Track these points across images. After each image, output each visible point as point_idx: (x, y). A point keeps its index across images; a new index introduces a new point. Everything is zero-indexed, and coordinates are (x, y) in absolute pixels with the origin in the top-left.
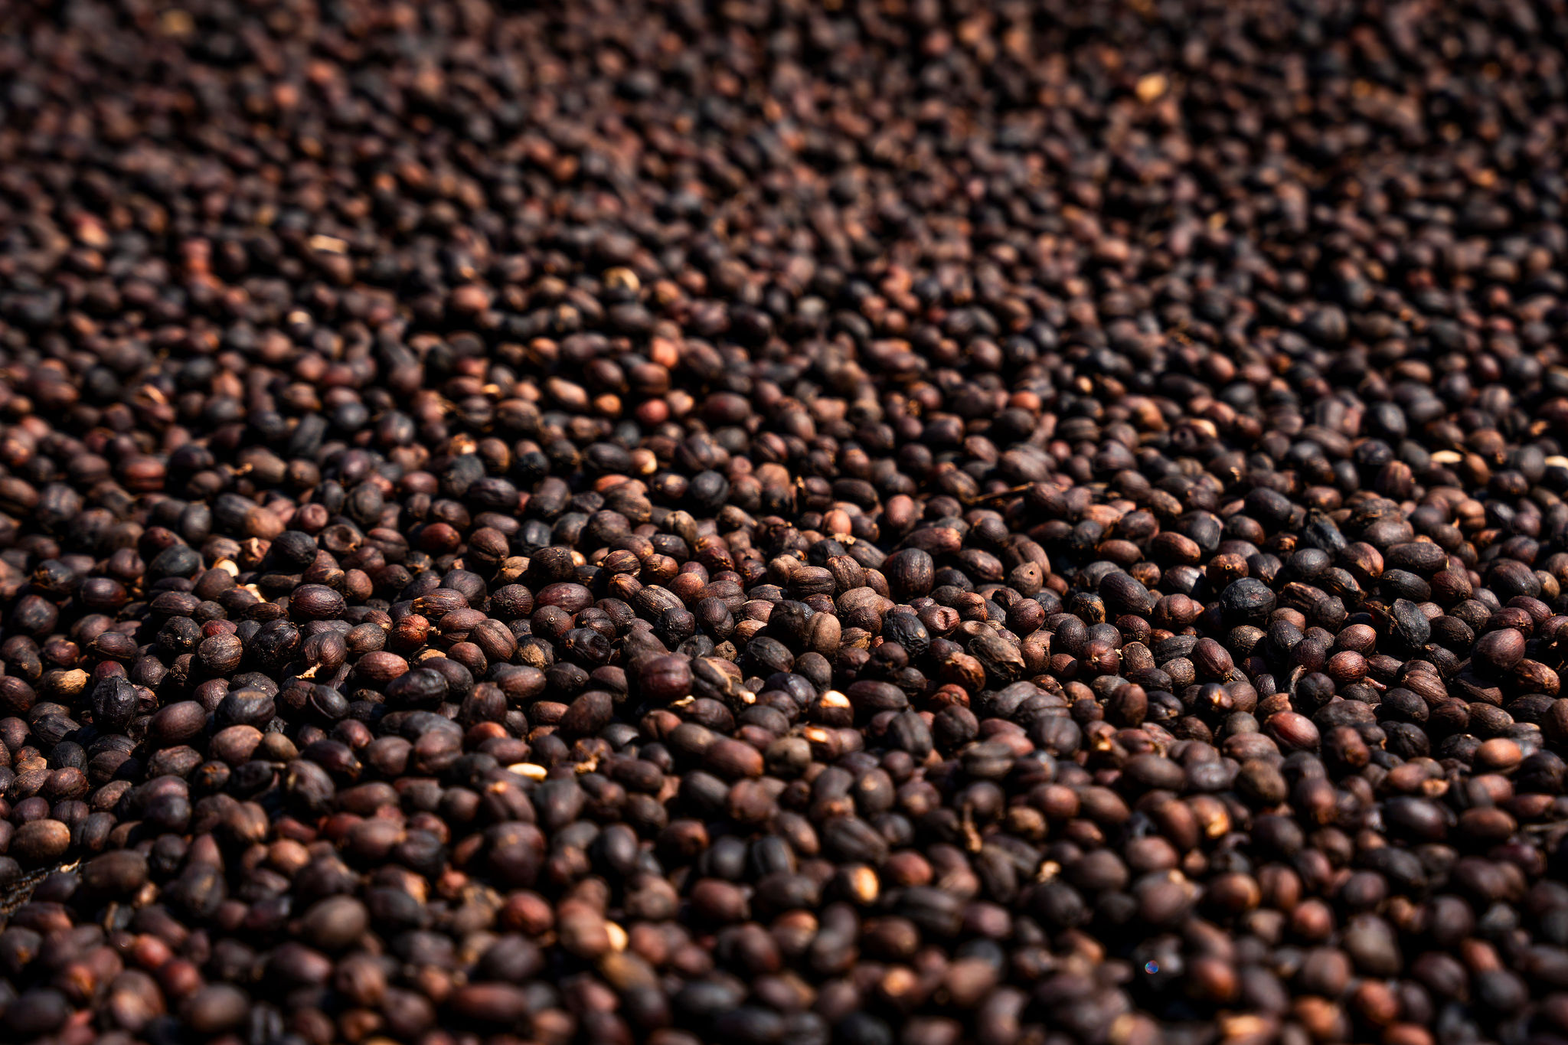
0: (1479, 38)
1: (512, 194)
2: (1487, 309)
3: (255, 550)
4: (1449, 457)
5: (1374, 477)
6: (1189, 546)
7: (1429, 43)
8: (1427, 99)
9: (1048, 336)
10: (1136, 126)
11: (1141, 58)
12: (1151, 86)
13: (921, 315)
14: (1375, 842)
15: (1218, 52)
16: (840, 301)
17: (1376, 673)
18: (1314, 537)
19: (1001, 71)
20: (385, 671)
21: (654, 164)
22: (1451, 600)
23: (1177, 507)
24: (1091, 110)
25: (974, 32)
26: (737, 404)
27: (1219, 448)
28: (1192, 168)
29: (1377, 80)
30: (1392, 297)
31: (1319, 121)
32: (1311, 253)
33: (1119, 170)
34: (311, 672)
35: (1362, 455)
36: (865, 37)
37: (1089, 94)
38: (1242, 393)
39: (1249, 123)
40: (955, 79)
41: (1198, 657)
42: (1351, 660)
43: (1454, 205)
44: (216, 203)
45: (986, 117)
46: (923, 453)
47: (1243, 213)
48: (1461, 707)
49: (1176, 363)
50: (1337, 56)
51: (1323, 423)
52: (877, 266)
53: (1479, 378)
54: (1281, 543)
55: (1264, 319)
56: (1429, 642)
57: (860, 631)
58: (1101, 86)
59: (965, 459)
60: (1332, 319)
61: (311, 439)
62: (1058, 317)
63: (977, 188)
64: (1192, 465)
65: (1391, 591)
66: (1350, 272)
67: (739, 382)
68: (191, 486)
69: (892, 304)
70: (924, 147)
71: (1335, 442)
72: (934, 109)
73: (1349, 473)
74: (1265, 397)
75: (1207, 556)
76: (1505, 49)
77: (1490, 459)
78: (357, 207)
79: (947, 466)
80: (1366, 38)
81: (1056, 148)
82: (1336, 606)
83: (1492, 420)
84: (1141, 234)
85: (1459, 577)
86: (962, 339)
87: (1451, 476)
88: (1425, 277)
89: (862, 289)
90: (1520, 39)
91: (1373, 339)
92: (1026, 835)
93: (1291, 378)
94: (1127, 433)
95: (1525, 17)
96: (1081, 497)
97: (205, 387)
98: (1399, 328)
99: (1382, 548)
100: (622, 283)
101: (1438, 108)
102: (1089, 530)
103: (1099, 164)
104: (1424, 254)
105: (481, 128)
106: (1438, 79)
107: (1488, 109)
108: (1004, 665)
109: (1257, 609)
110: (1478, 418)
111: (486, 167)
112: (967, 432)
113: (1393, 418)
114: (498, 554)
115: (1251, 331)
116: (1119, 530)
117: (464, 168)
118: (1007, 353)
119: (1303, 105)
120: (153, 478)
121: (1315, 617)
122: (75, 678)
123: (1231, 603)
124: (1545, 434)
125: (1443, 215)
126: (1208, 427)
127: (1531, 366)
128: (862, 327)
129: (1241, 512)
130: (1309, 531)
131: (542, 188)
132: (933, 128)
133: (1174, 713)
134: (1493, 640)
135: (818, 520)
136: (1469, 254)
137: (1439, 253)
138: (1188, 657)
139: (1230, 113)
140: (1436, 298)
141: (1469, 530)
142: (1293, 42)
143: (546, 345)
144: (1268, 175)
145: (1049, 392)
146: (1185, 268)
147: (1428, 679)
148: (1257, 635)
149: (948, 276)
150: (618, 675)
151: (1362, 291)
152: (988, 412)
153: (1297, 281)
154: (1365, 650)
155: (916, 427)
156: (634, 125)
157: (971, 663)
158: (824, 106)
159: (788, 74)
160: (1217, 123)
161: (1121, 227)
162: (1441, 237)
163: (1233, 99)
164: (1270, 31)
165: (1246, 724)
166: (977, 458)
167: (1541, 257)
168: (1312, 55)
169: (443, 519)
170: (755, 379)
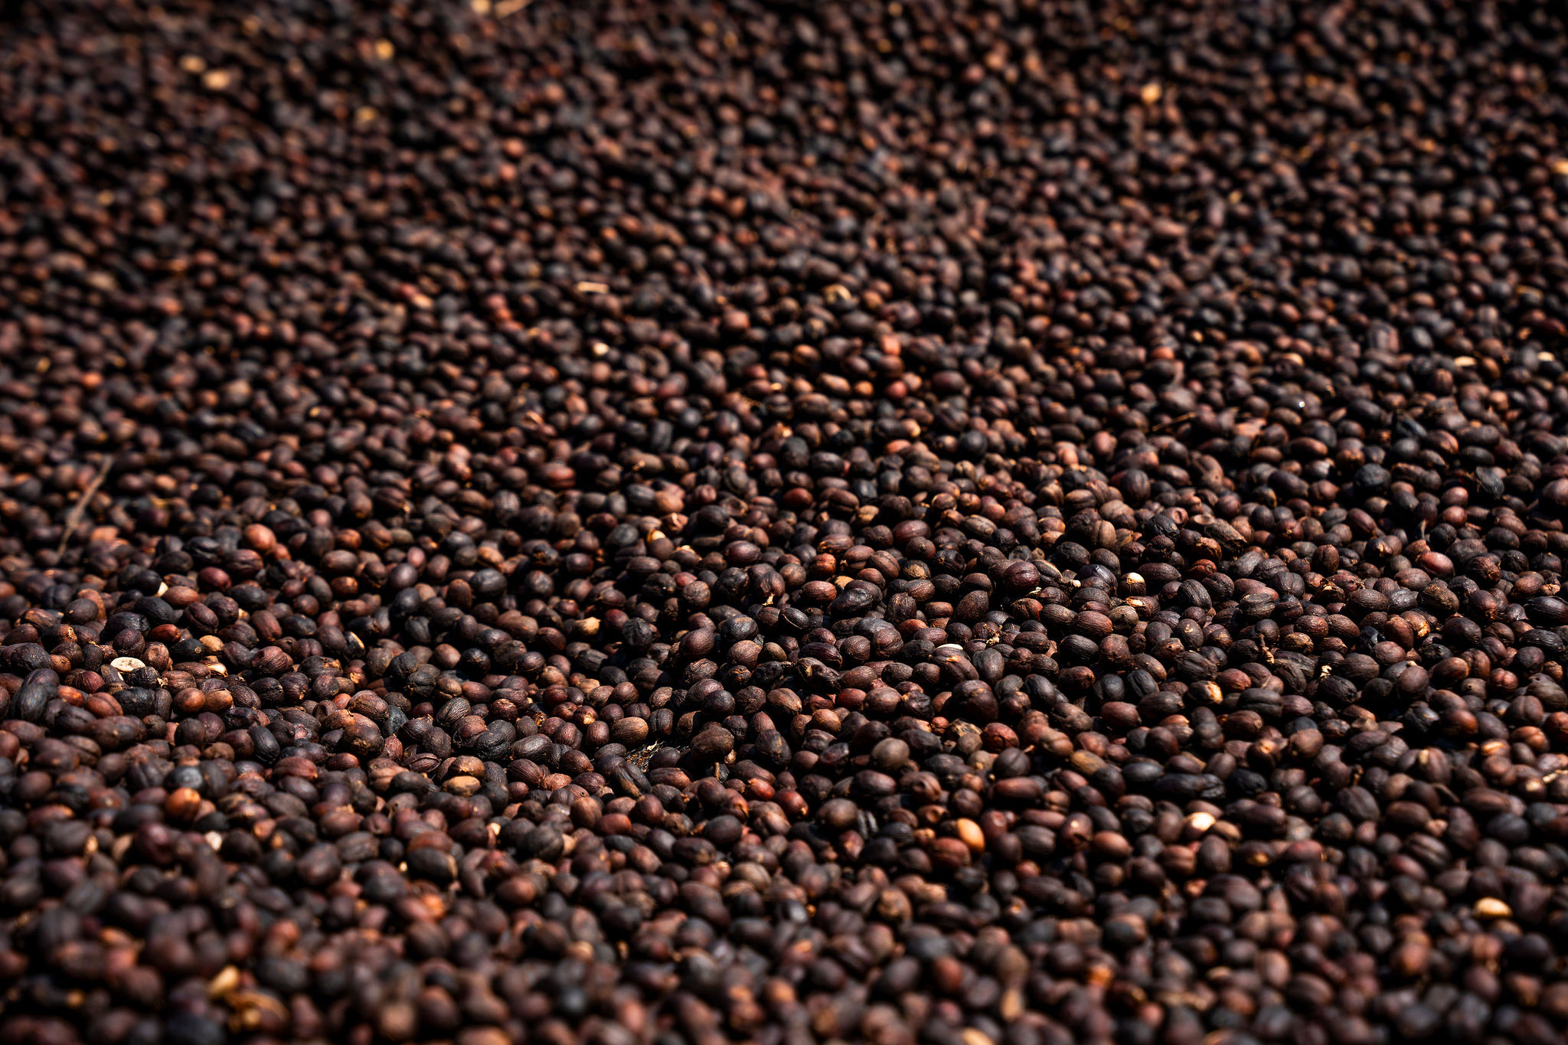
0: (1391, 33)
1: (704, 231)
2: (1460, 249)
3: (676, 522)
4: (1465, 361)
5: (1426, 382)
6: (1319, 446)
7: (1354, 40)
8: (1361, 85)
9: (1156, 302)
10: (1148, 126)
11: (1137, 71)
12: (1151, 92)
13: (1054, 295)
14: (1527, 628)
15: (1195, 61)
16: (990, 292)
17: (1472, 519)
18: (1404, 430)
19: (1027, 89)
20: (823, 594)
21: (799, 195)
22: (1511, 464)
23: (1298, 420)
24: (1110, 117)
25: (996, 60)
26: (955, 378)
27: (1309, 373)
28: (1203, 156)
29: (1322, 74)
30: (1389, 246)
31: (1287, 110)
32: (1318, 218)
33: (1146, 163)
34: (770, 600)
35: (1415, 368)
36: (912, 71)
37: (1104, 104)
38: (1311, 331)
39: (1235, 117)
40: (994, 100)
41: (1350, 521)
42: (1457, 513)
43: (1411, 169)
44: (496, 264)
45: (1027, 129)
46: (1101, 400)
47: (1255, 190)
48: (1540, 536)
49: (1254, 314)
50: (1287, 57)
51: (1376, 346)
52: (1006, 261)
53: (1472, 302)
54: (1380, 437)
55: (1302, 272)
56: (1505, 493)
57: (1126, 531)
58: (1113, 96)
59: (1133, 401)
60: (1349, 266)
61: (664, 438)
62: (1155, 287)
63: (1051, 190)
64: (1293, 388)
65: (1471, 463)
66: (1352, 229)
67: (949, 362)
68: (599, 481)
69: (1031, 290)
70: (991, 160)
71: (1389, 360)
72: (986, 127)
73: (1407, 381)
74: (1328, 334)
75: (1333, 453)
76: (1412, 39)
77: (1498, 360)
78: (595, 255)
79: (1122, 409)
80: (1306, 39)
81: (1095, 150)
82: (1434, 477)
83: (1490, 332)
84: (1181, 213)
85: (1512, 448)
86: (1093, 311)
87: (1473, 376)
88: (1406, 227)
89: (1004, 281)
90: (1421, 30)
91: (1383, 279)
92: (1302, 649)
93: (1339, 314)
94: (1241, 369)
95: (1423, 14)
96: (1227, 419)
97: (562, 407)
98: (1398, 268)
99: (1453, 432)
100: (839, 297)
101: (1373, 90)
102: (1243, 443)
103: (1130, 161)
104: (1401, 210)
105: (663, 181)
106: (1366, 69)
107: (1412, 90)
108: (1233, 542)
109: (1381, 485)
110: (1481, 331)
111: (677, 213)
112: (1128, 382)
113: (1422, 337)
114: (852, 506)
115: (1295, 281)
116: (1261, 441)
117: (663, 216)
118: (1134, 318)
119: (1269, 97)
120: (567, 479)
121: (1420, 486)
122: (592, 624)
123: (1363, 483)
124: (1530, 338)
125: (1403, 177)
126: (1296, 359)
127: (1505, 288)
128: (1015, 310)
129: (1345, 418)
130: (1399, 427)
131: (723, 224)
132: (994, 143)
133: (1355, 562)
134: (1553, 488)
135: (1052, 457)
136: (1432, 205)
137: (1411, 207)
138: (1344, 522)
139: (1219, 111)
140: (1418, 243)
141: (1501, 413)
142: (1250, 47)
143: (806, 350)
144: (1262, 157)
145: (1176, 345)
146: (1224, 237)
147: (1511, 519)
148: (1383, 503)
149: (1060, 263)
150: (984, 578)
151: (1364, 243)
152: (1136, 365)
153: (1313, 239)
154: (1465, 505)
155: (1088, 382)
156: (771, 165)
157: (1213, 544)
158: (902, 132)
159: (868, 110)
160: (1208, 117)
161: (1164, 209)
162: (1408, 195)
163: (1219, 99)
164: (1232, 40)
165: (1403, 563)
166: (1141, 399)
167: (1487, 204)
168: (1268, 57)
169: (797, 486)
170: (961, 359)
